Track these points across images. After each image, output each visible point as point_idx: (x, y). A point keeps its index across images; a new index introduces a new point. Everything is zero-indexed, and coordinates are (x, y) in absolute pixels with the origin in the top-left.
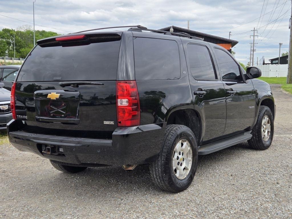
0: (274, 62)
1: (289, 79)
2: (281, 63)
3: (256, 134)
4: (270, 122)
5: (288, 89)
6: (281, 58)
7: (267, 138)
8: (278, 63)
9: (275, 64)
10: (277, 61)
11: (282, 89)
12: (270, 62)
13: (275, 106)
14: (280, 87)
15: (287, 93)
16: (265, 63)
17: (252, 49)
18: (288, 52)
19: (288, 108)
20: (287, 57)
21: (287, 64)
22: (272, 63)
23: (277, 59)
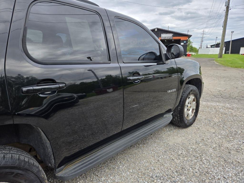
0: (212, 47)
1: (219, 55)
2: (216, 47)
3: (178, 115)
4: (195, 100)
5: (218, 61)
6: (216, 44)
7: (191, 115)
8: (214, 47)
9: (213, 47)
10: (214, 46)
11: (214, 61)
12: (210, 47)
13: (203, 83)
14: (214, 60)
15: (217, 63)
16: (208, 47)
17: (202, 40)
18: (220, 42)
19: (217, 75)
20: (219, 44)
21: (219, 48)
22: (211, 47)
23: (214, 45)
